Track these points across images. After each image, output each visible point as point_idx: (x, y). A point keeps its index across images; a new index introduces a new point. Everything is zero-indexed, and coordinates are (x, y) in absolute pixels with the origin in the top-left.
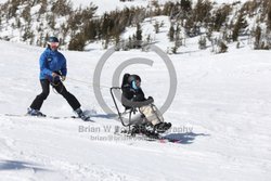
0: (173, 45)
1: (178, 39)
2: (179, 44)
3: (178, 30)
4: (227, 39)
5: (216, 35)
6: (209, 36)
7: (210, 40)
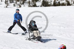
0: (6, 5)
1: (7, 3)
2: (8, 5)
3: (8, 1)
4: (21, 4)
5: (18, 3)
6: (16, 3)
7: (16, 4)
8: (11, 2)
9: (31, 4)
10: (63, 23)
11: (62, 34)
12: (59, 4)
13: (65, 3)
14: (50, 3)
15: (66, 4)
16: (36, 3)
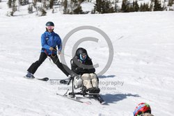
0: (11, 10)
1: (14, 6)
2: (15, 10)
4: (46, 7)
5: (39, 4)
6: (35, 5)
8: (21, 4)
9: (69, 8)
10: (145, 53)
11: (142, 77)
12: (135, 8)
13: (149, 5)
14: (113, 6)
15: (151, 6)
16: (82, 5)
